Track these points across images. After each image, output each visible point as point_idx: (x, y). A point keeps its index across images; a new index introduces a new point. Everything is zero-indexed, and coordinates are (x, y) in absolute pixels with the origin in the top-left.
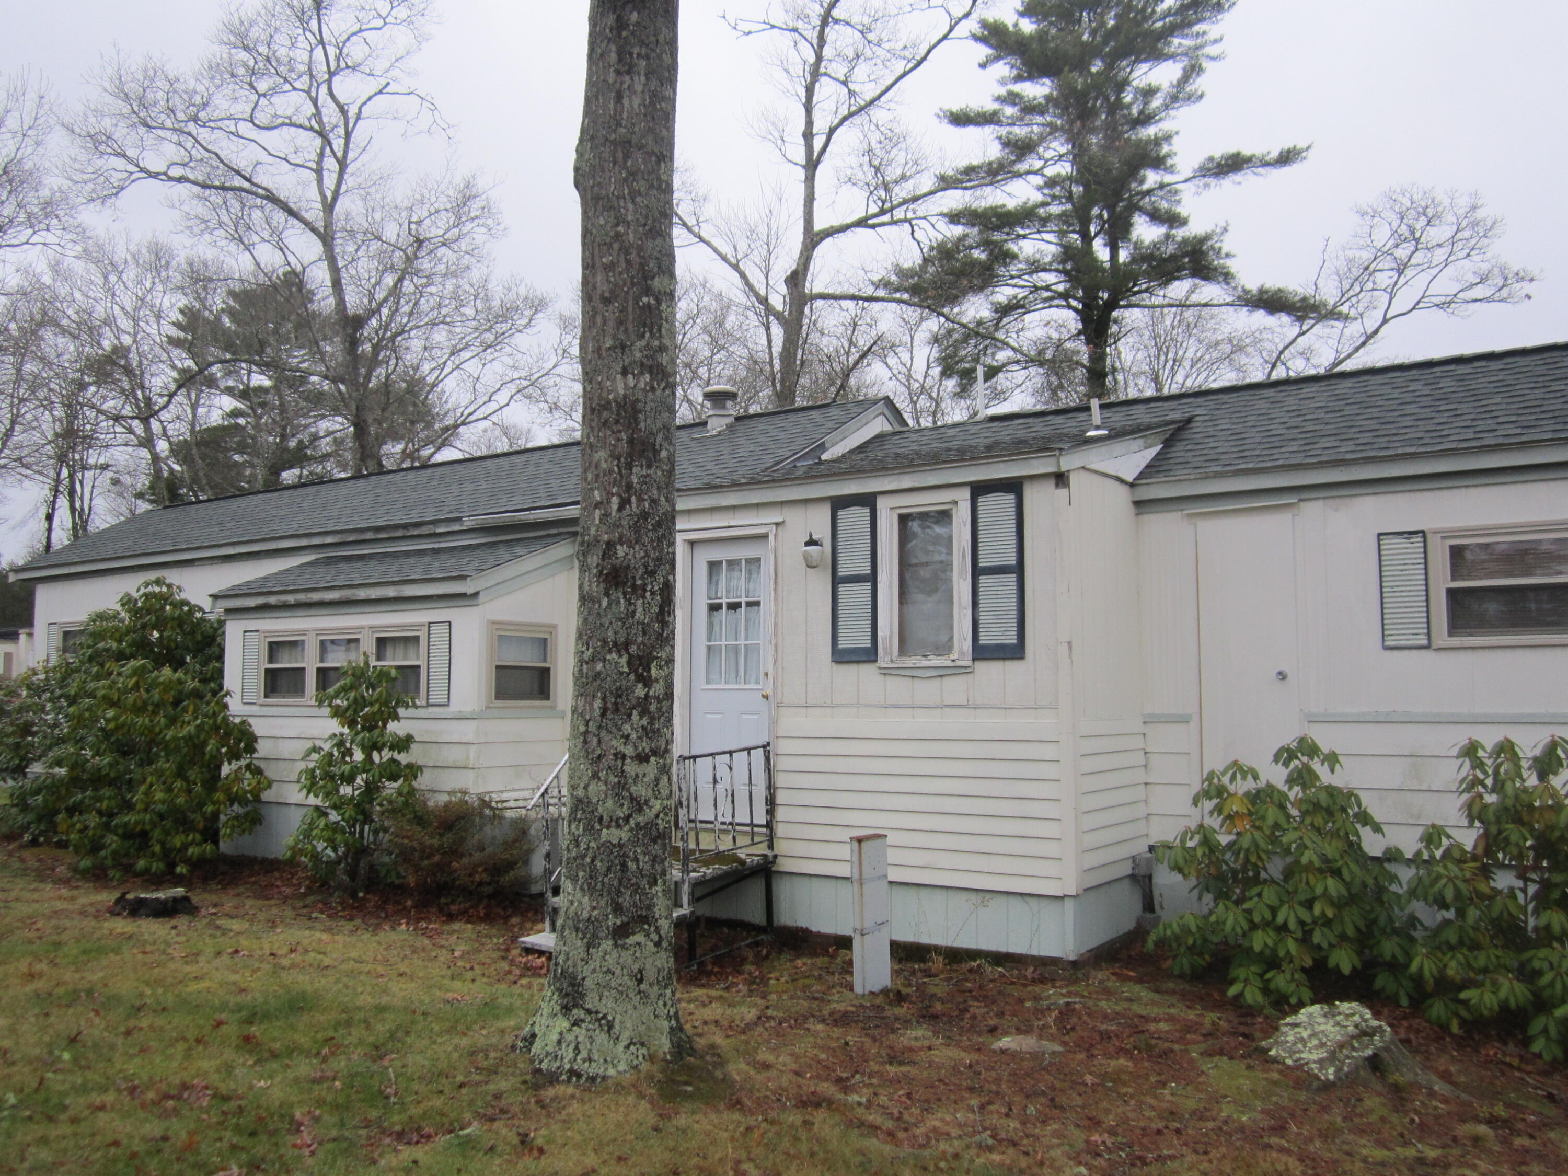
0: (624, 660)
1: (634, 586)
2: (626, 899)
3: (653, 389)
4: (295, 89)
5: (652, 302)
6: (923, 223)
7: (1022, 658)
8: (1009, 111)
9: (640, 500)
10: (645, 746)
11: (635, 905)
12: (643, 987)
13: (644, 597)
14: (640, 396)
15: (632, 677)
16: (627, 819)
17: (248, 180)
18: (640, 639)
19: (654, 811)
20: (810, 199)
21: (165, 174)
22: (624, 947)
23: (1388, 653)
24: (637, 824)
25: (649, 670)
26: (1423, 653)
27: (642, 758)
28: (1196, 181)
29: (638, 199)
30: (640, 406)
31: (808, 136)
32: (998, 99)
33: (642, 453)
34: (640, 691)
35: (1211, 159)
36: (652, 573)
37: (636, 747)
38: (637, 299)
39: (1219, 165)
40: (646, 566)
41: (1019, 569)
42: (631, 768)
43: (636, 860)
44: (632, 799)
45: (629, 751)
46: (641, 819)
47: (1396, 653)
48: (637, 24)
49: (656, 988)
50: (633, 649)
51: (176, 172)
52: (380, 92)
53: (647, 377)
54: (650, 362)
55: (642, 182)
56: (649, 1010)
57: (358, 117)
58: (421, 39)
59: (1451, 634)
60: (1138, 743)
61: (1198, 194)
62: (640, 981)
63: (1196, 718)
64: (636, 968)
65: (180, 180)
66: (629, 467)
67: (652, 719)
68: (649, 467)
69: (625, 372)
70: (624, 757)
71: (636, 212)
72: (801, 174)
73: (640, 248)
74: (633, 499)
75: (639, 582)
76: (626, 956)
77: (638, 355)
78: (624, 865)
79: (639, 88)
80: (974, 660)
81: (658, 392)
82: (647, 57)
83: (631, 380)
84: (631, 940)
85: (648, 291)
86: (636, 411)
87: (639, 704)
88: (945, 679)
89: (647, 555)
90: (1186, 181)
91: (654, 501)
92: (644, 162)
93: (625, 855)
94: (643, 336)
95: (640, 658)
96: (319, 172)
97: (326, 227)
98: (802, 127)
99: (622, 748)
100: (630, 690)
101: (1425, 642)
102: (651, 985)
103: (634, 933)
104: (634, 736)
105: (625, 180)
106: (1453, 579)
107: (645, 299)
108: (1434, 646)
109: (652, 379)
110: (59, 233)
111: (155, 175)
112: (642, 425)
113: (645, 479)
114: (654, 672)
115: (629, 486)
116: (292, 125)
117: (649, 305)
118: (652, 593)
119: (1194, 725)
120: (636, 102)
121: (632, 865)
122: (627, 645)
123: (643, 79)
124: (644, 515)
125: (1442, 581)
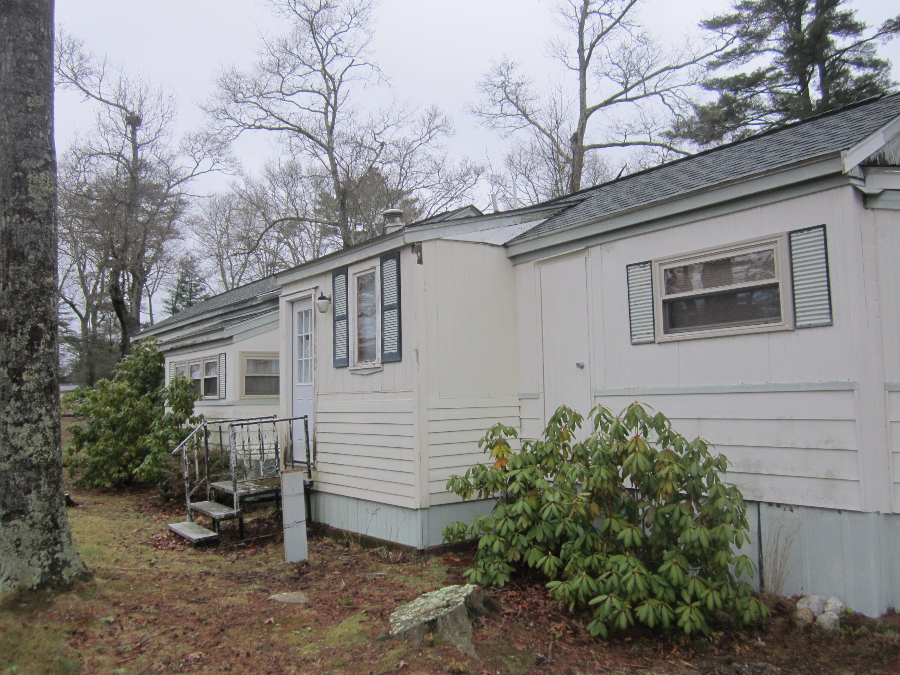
0: (6, 370)
1: (10, 331)
2: (9, 501)
3: (21, 222)
4: (314, 70)
5: (21, 174)
6: (668, 93)
7: (400, 361)
8: (746, 13)
9: (14, 283)
10: (20, 417)
11: (14, 504)
12: (20, 548)
13: (16, 336)
14: (13, 227)
15: (10, 380)
16: (9, 457)
17: (287, 123)
18: (14, 359)
19: (28, 453)
20: (583, 89)
21: (254, 125)
22: (7, 526)
23: (635, 347)
24: (15, 460)
25: (21, 376)
26: (652, 346)
27: (18, 424)
28: (881, 37)
29: (12, 119)
30: (13, 232)
31: (581, 51)
32: (738, 8)
33: (14, 259)
34: (15, 388)
35: (890, 21)
36: (23, 323)
37: (13, 418)
38: (12, 173)
39: (896, 24)
40: (17, 319)
41: (398, 306)
42: (11, 430)
43: (14, 479)
44: (12, 446)
45: (9, 420)
46: (18, 457)
47: (638, 347)
48: (7, 24)
49: (30, 550)
50: (10, 365)
51: (258, 124)
52: (350, 65)
53: (18, 216)
54: (19, 208)
55: (13, 110)
56: (25, 562)
57: (341, 81)
58: (370, 33)
59: (666, 332)
60: (516, 412)
61: (885, 44)
62: (18, 546)
63: (542, 395)
64: (15, 538)
65: (260, 127)
66: (8, 265)
67: (25, 403)
68: (19, 265)
69: (5, 215)
70: (6, 423)
71: (10, 126)
72: (577, 74)
73: (14, 146)
74: (10, 284)
75: (13, 328)
76: (9, 531)
77: (12, 205)
78: (8, 483)
79: (9, 58)
80: (383, 363)
81: (25, 224)
82: (14, 41)
83: (8, 219)
84: (12, 522)
85: (17, 169)
86: (11, 236)
87: (15, 395)
88: (374, 375)
89: (18, 313)
90: (873, 38)
91: (22, 284)
92: (14, 98)
93: (7, 477)
94: (14, 194)
95: (14, 370)
96: (326, 113)
97: (328, 143)
98: (577, 46)
99: (6, 419)
100: (9, 388)
101: (652, 339)
102: (27, 548)
103: (14, 519)
104: (12, 412)
105: (4, 110)
106: (668, 293)
107: (16, 174)
108: (657, 341)
109: (21, 217)
110: (225, 163)
111: (250, 127)
112: (14, 243)
113: (17, 273)
114: (25, 377)
115: (8, 277)
116: (303, 91)
117: (18, 178)
118: (22, 334)
119: (541, 399)
120: (9, 66)
121: (12, 483)
122: (7, 363)
123: (11, 53)
124: (16, 292)
125: (661, 296)
